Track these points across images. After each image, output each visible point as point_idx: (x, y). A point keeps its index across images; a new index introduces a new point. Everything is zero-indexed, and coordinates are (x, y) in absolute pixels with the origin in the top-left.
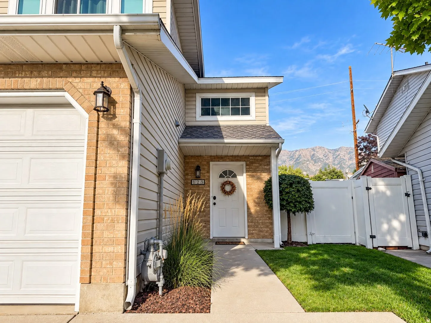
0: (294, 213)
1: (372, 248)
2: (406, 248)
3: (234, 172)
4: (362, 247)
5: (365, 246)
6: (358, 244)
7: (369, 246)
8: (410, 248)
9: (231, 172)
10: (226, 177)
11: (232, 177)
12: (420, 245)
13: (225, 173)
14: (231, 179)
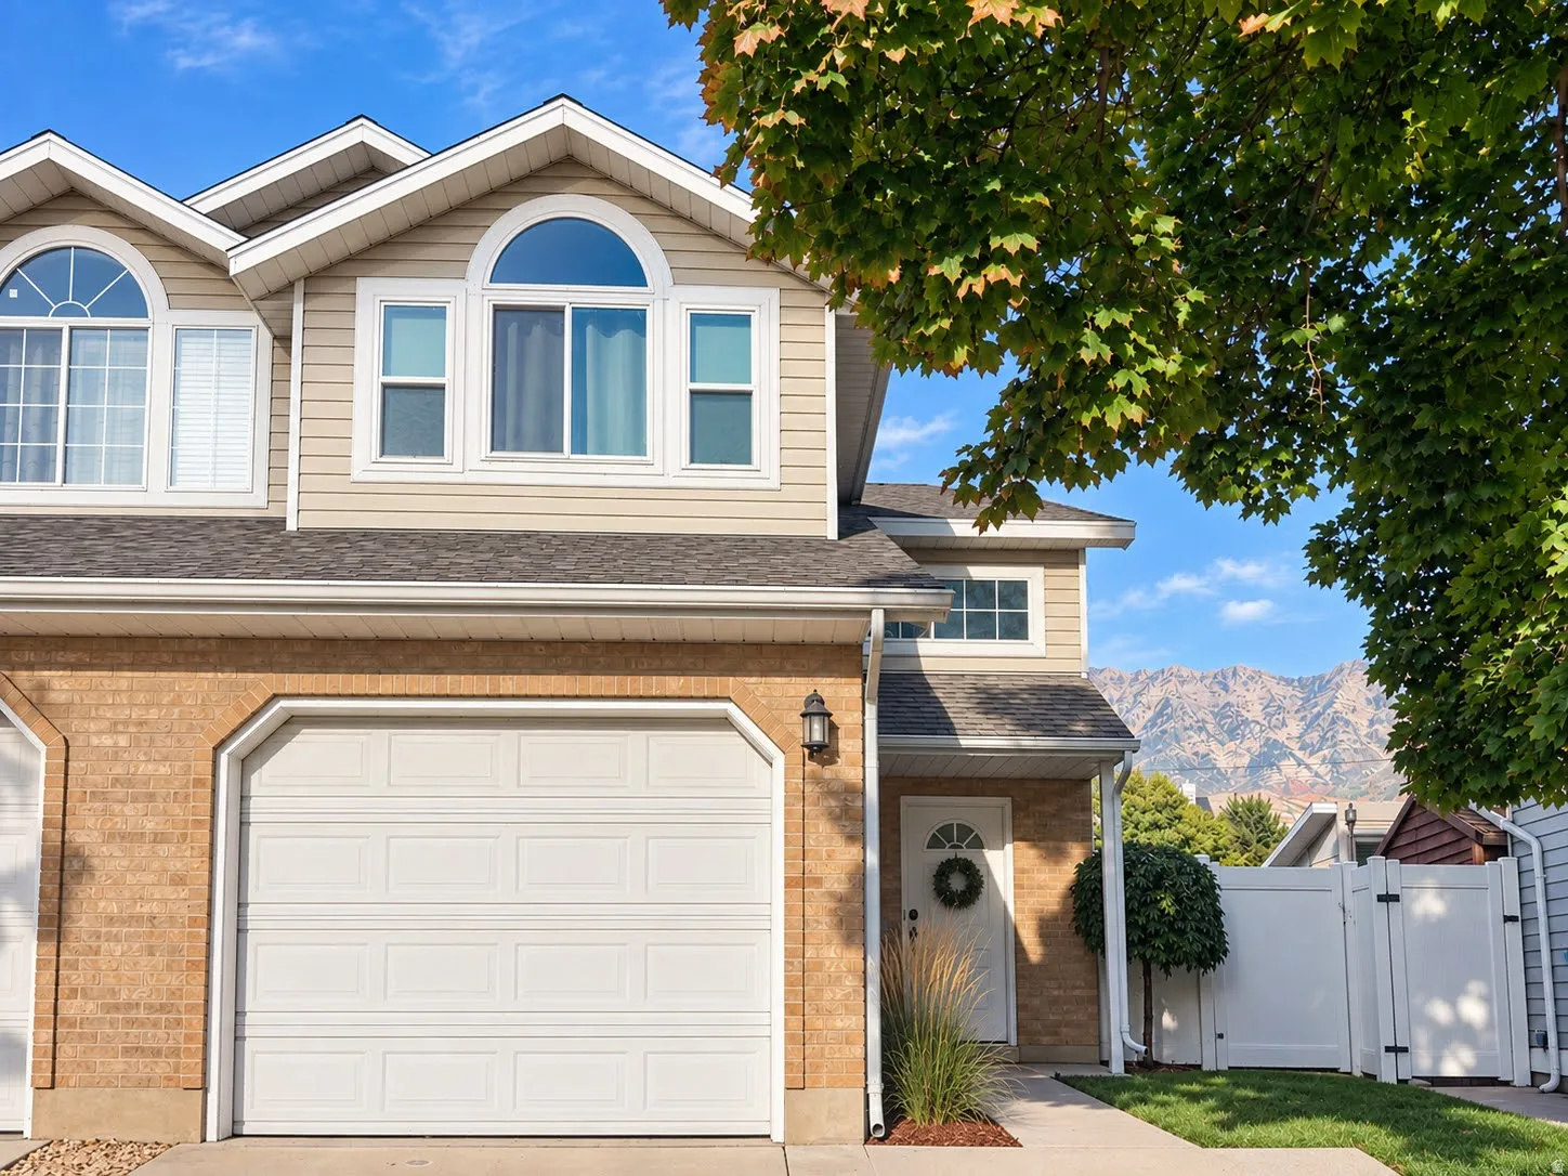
0: (1166, 967)
1: (1395, 1083)
2: (1493, 1082)
3: (973, 831)
4: (1369, 1080)
5: (1375, 1077)
6: (1357, 1073)
7: (1388, 1076)
8: (1507, 1084)
9: (965, 831)
10: (950, 847)
11: (968, 846)
12: (1533, 1074)
13: (946, 831)
14: (965, 853)
